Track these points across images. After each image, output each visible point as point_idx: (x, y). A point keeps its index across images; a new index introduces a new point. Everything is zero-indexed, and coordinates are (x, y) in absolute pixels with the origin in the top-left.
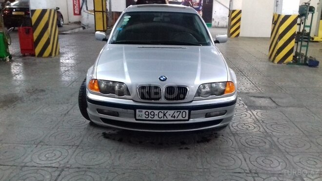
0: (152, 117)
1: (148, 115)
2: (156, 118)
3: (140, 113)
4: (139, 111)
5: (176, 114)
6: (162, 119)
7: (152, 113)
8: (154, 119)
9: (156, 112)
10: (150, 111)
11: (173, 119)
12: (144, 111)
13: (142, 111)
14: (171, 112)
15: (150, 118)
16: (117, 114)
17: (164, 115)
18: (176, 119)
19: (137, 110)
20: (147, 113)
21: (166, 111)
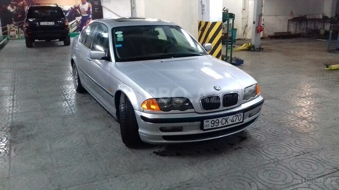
0: (217, 124)
1: (214, 123)
2: (220, 125)
3: (207, 123)
4: (206, 122)
5: (234, 119)
6: (225, 125)
7: (217, 121)
8: (219, 126)
9: (220, 119)
10: (215, 120)
11: (232, 123)
12: (210, 120)
13: (208, 121)
14: (231, 117)
15: (215, 127)
16: (180, 129)
17: (226, 121)
18: (234, 123)
19: (205, 121)
20: (213, 122)
21: (227, 117)
